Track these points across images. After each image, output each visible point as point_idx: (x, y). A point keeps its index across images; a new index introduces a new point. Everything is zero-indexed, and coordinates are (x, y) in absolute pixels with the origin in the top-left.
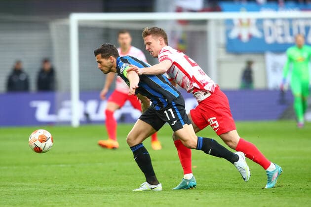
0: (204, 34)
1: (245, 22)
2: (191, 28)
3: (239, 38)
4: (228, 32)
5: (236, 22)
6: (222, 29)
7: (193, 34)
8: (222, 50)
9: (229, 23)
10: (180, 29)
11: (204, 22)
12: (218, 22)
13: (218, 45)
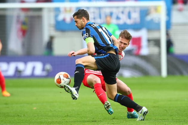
0: (40, 18)
1: (68, 9)
2: (31, 13)
3: (64, 20)
4: (56, 16)
5: (62, 10)
6: (52, 14)
7: (32, 18)
8: (52, 29)
9: (57, 10)
10: (23, 14)
11: (40, 9)
12: (49, 10)
13: (50, 25)
